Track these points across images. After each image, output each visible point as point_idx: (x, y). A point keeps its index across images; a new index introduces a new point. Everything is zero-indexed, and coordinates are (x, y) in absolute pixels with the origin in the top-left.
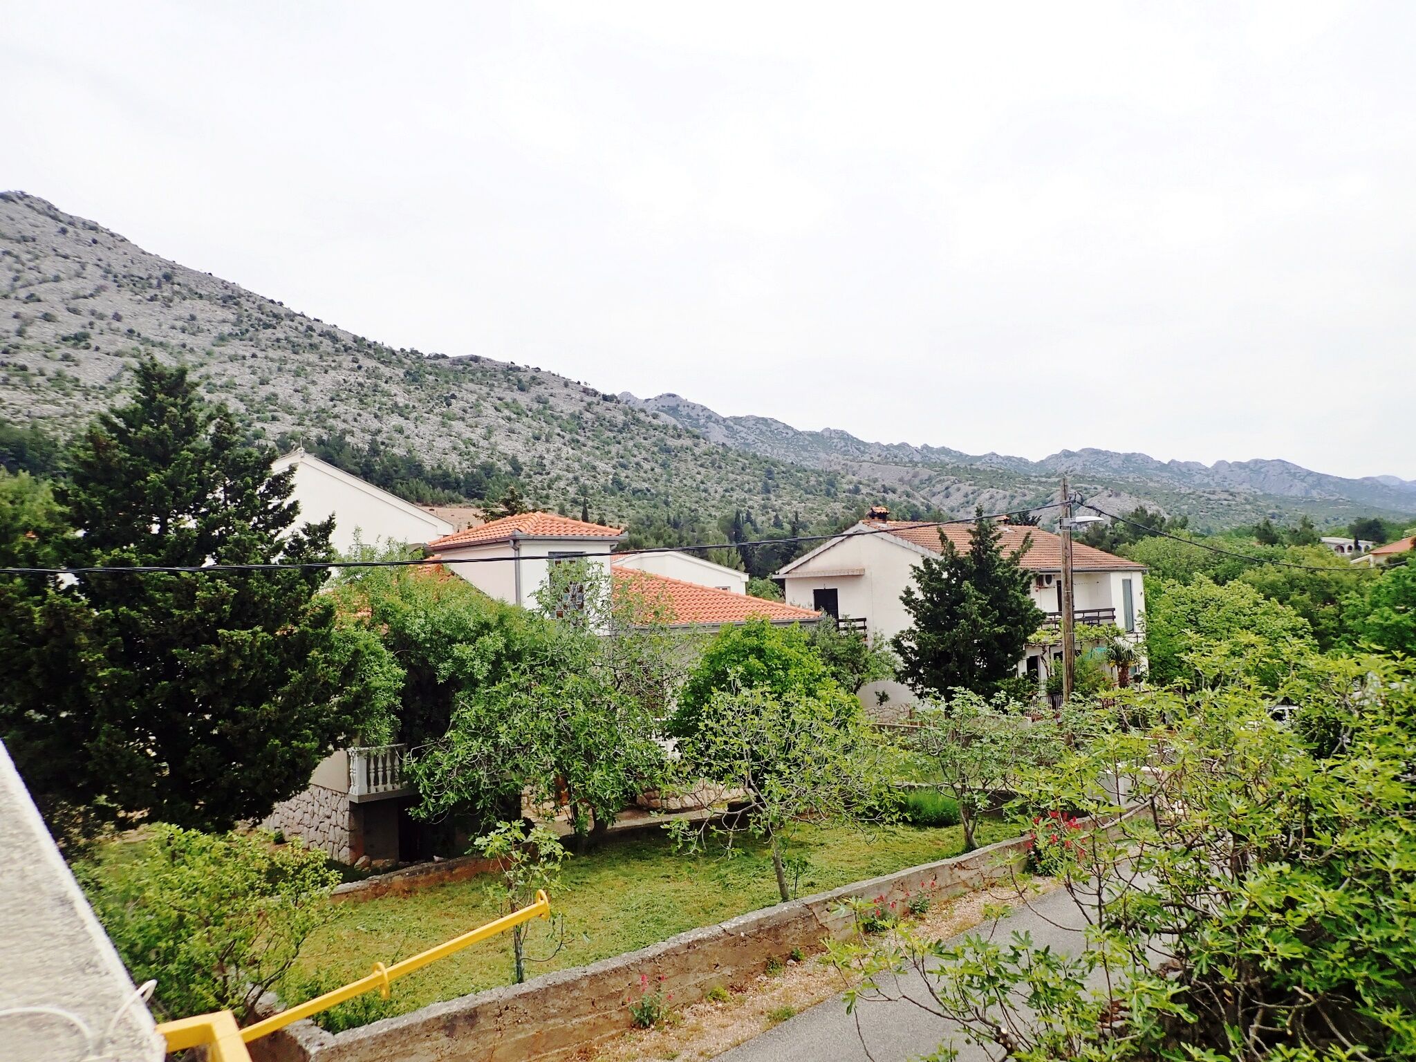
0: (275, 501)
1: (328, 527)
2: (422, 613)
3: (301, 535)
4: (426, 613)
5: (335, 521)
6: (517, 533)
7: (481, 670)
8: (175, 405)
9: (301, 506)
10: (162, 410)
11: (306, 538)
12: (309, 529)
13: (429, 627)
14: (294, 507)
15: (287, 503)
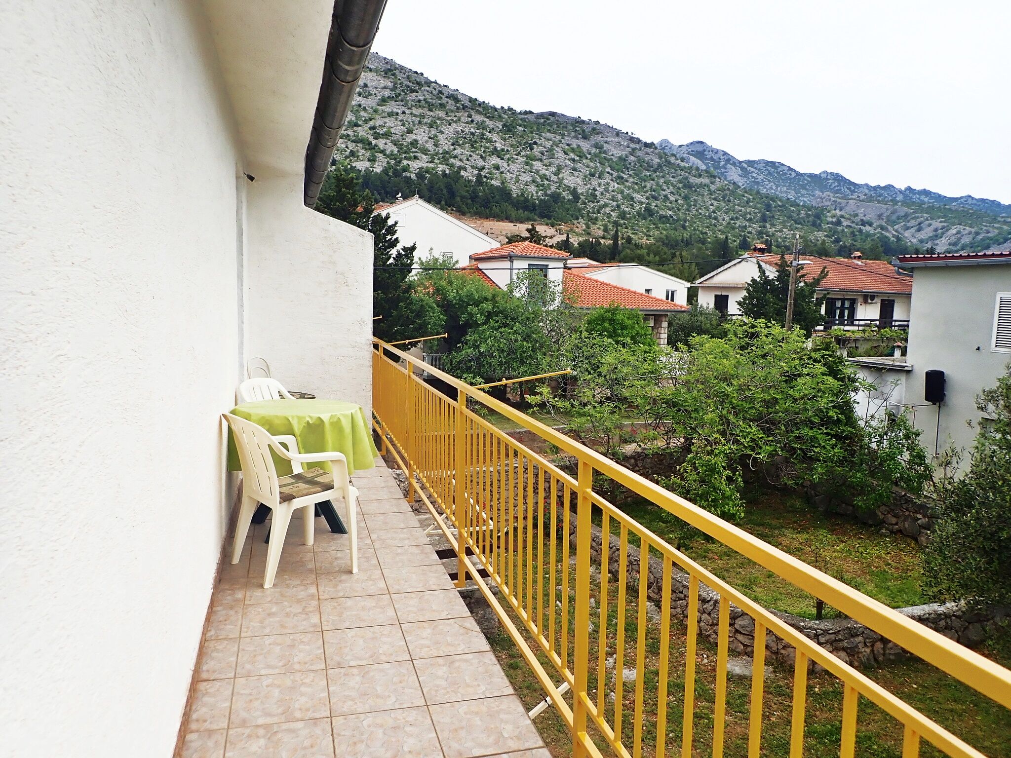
0: (389, 237)
1: (413, 248)
2: (455, 291)
3: (401, 251)
4: (457, 291)
5: (416, 246)
6: (512, 253)
7: (480, 319)
8: (349, 193)
9: (399, 239)
10: (344, 195)
11: (403, 253)
12: (405, 249)
13: (458, 298)
14: (397, 239)
15: (394, 237)
